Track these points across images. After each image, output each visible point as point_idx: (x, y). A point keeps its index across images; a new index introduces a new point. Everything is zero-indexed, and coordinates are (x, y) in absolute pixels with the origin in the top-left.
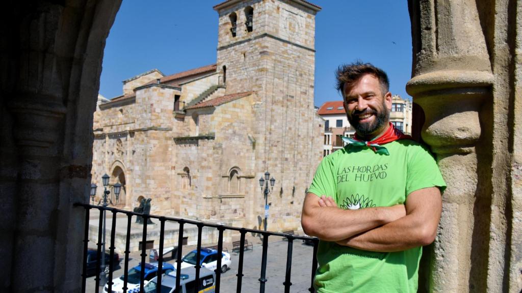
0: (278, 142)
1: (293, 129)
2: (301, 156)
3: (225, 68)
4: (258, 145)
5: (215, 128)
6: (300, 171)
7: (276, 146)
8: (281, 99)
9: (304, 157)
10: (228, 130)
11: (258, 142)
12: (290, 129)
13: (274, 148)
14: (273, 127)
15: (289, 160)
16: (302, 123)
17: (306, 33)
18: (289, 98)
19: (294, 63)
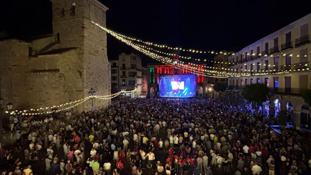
0: (93, 73)
1: (99, 67)
2: (103, 80)
3: (58, 34)
4: (83, 75)
5: (59, 66)
6: (103, 87)
7: (92, 75)
8: (93, 52)
9: (104, 80)
10: (66, 67)
11: (83, 73)
12: (98, 67)
13: (91, 76)
14: (90, 66)
15: (98, 82)
16: (103, 64)
17: (103, 20)
18: (96, 51)
19: (98, 34)
